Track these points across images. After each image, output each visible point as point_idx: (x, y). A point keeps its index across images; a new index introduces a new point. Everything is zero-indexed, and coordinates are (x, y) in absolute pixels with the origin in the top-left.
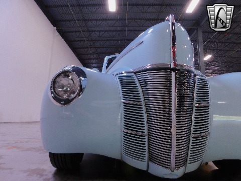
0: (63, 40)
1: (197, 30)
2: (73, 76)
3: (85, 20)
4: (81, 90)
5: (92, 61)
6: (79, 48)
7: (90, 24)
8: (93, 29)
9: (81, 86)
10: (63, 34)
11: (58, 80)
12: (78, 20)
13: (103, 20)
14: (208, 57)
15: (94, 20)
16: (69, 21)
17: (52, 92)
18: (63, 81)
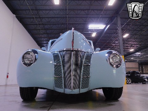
0: (21, 24)
1: (117, 18)
2: (32, 54)
3: (37, 10)
4: (36, 59)
5: (43, 39)
6: (33, 30)
7: (41, 12)
8: (43, 16)
9: (36, 58)
10: (21, 20)
11: (25, 55)
12: (32, 10)
13: (50, 10)
14: (126, 36)
15: (44, 10)
16: (25, 10)
17: (23, 61)
18: (28, 56)
